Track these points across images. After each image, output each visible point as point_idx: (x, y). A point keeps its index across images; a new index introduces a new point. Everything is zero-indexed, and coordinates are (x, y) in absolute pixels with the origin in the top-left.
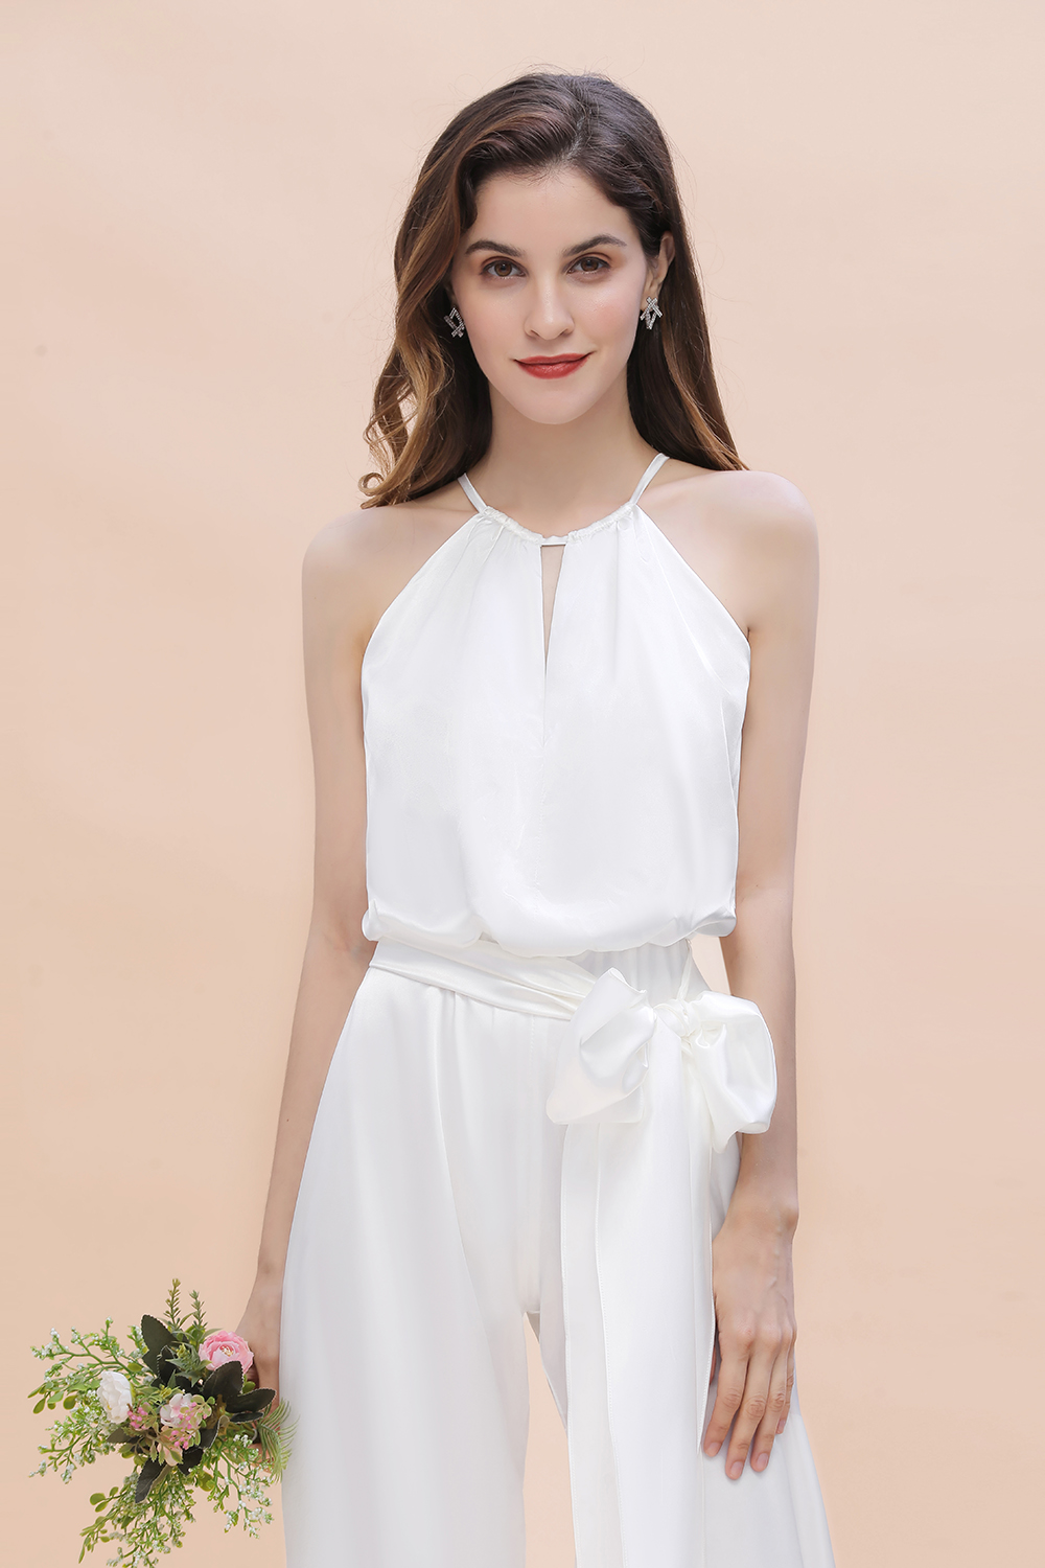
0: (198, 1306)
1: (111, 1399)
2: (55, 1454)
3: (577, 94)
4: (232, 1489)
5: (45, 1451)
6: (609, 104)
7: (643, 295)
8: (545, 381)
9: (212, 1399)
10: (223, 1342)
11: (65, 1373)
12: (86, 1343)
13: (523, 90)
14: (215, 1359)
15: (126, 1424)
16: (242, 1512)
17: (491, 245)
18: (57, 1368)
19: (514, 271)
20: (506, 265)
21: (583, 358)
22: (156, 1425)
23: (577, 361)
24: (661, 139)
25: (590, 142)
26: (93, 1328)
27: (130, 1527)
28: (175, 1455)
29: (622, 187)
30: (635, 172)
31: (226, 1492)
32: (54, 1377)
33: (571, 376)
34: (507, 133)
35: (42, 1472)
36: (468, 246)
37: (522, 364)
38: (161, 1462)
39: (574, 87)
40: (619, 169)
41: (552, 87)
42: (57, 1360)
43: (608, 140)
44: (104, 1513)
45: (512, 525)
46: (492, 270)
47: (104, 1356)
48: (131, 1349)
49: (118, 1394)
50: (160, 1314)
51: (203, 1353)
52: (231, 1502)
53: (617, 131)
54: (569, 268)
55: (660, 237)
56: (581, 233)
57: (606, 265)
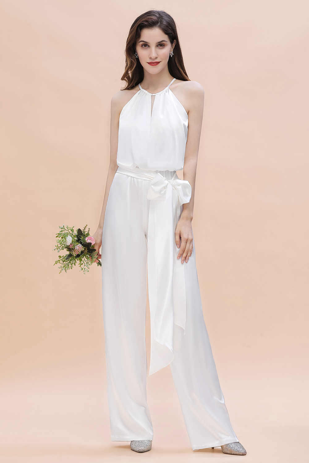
0: (89, 231)
1: (68, 241)
2: (57, 247)
3: (159, 14)
4: (83, 264)
5: (56, 246)
6: (165, 16)
7: (170, 51)
8: (152, 66)
9: (85, 247)
10: (90, 239)
11: (63, 232)
12: (69, 229)
13: (149, 13)
14: (88, 240)
15: (69, 246)
16: (84, 269)
17: (143, 41)
18: (62, 231)
19: (147, 46)
20: (146, 45)
21: (160, 62)
22: (74, 248)
23: (159, 62)
24: (174, 23)
25: (161, 23)
26: (71, 226)
27: (64, 263)
28: (75, 254)
29: (167, 31)
30: (169, 29)
31: (82, 264)
32: (61, 232)
33: (157, 65)
34: (147, 21)
35: (55, 250)
36: (139, 41)
37: (148, 63)
38: (72, 255)
39: (159, 13)
40: (167, 28)
41: (155, 13)
42: (63, 230)
43: (165, 23)
44: (60, 259)
45: (146, 92)
46: (143, 46)
47: (71, 232)
48: (76, 233)
49: (69, 240)
50: (82, 229)
51: (86, 239)
52: (82, 266)
53: (166, 21)
54: (157, 46)
55: (174, 40)
56: (160, 40)
57: (164, 45)
